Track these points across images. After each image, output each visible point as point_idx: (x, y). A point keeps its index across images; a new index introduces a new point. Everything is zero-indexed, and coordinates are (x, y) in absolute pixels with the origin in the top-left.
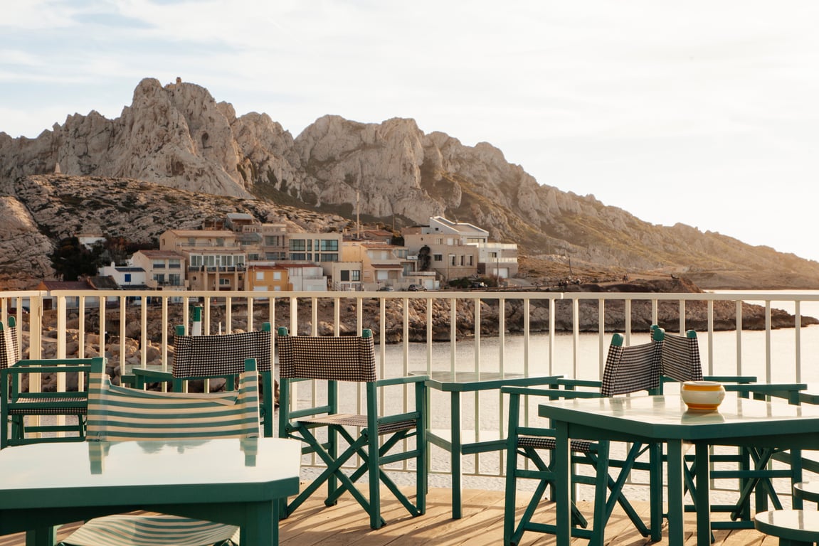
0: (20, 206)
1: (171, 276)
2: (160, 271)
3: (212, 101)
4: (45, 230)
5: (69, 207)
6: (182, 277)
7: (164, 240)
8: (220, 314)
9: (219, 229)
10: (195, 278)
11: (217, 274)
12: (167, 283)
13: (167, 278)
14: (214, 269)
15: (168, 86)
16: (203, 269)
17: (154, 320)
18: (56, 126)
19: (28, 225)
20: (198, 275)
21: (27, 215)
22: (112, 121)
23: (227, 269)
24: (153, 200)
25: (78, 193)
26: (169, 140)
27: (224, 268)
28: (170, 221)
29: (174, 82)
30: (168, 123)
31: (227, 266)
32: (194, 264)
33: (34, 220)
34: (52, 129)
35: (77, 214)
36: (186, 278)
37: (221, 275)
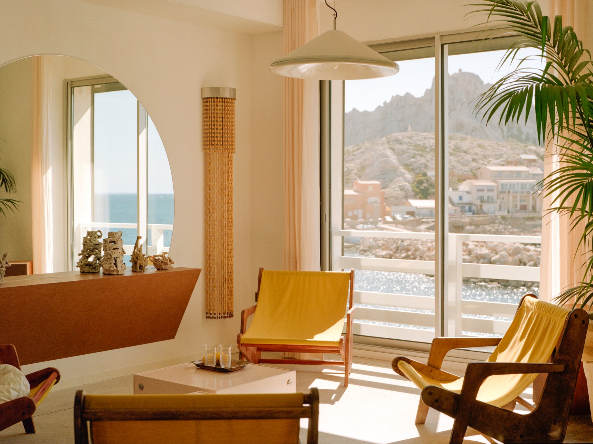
0: (391, 152)
1: (488, 197)
2: (481, 194)
3: (482, 82)
4: (407, 166)
5: (421, 153)
6: (495, 198)
7: (481, 173)
8: (523, 222)
9: (516, 165)
10: (503, 199)
11: (518, 195)
12: (485, 201)
13: (485, 198)
14: (516, 192)
15: (454, 75)
16: (509, 192)
17: (481, 226)
18: (385, 103)
19: (397, 164)
20: (505, 196)
21: (395, 157)
22: (419, 99)
23: (525, 193)
24: (470, 147)
25: (424, 144)
26: (454, 109)
27: (523, 192)
28: (483, 160)
29: (457, 72)
30: (454, 98)
31: (524, 190)
32: (502, 188)
33: (399, 161)
34: (382, 105)
35: (424, 157)
36: (498, 198)
37: (521, 196)
